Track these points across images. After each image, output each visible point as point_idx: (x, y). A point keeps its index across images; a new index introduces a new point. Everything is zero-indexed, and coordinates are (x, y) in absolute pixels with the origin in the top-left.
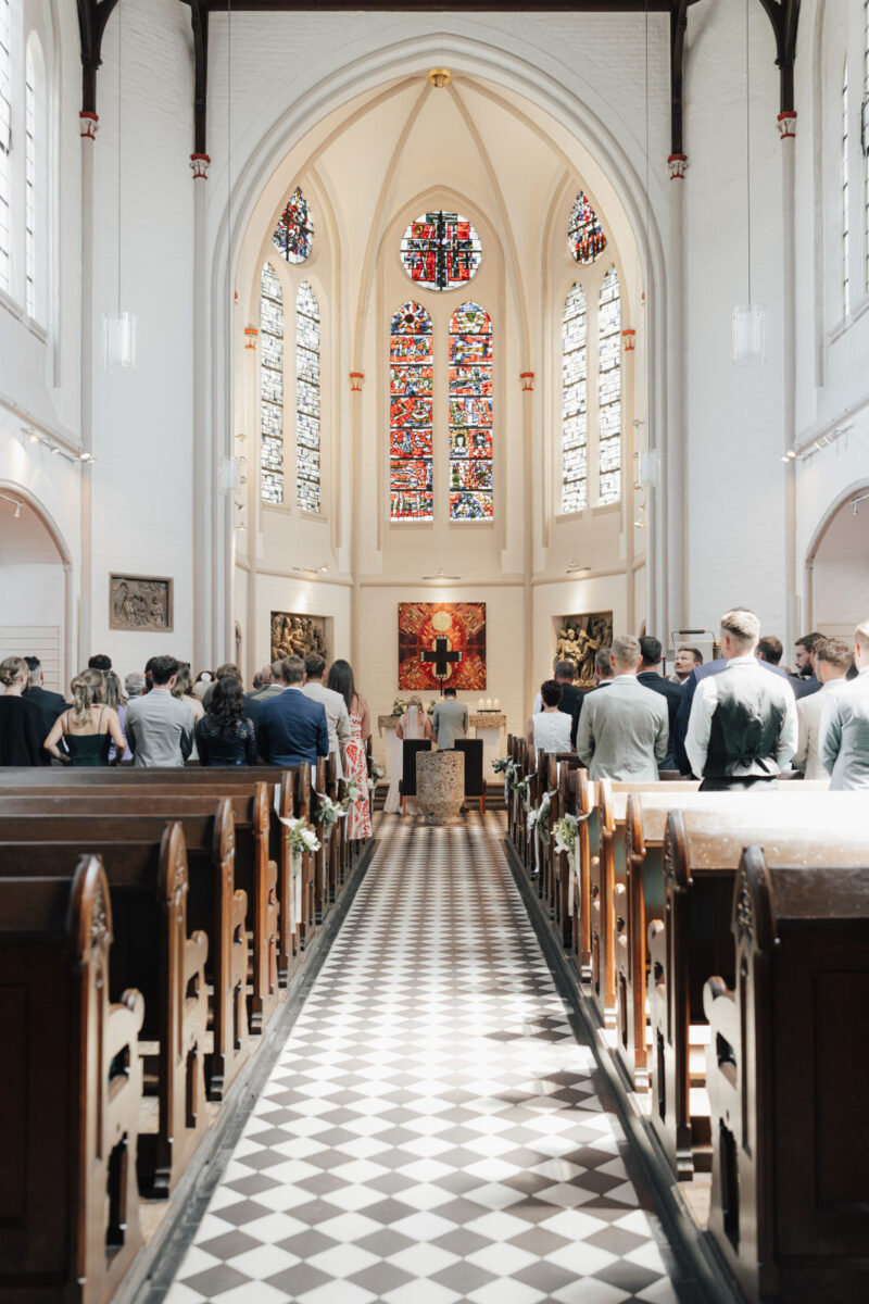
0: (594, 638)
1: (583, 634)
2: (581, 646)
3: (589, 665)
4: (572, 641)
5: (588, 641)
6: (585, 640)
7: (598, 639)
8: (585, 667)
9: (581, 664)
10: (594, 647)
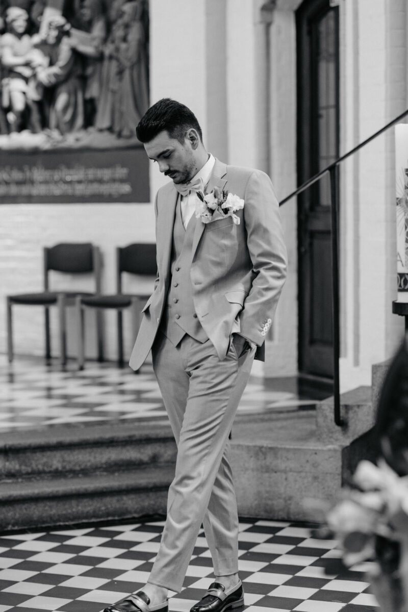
0: (86, 27)
1: (52, 17)
2: (50, 49)
3: (73, 94)
4: (19, 36)
5: (67, 34)
6: (63, 33)
7: (98, 29)
8: (62, 100)
9: (49, 93)
10: (88, 49)
